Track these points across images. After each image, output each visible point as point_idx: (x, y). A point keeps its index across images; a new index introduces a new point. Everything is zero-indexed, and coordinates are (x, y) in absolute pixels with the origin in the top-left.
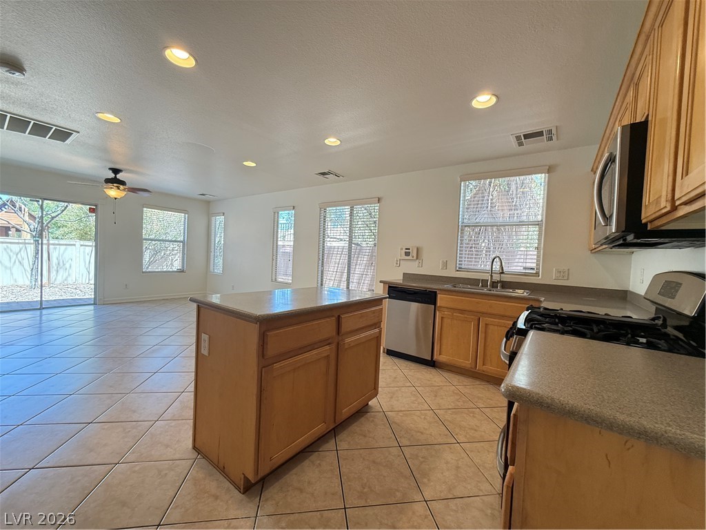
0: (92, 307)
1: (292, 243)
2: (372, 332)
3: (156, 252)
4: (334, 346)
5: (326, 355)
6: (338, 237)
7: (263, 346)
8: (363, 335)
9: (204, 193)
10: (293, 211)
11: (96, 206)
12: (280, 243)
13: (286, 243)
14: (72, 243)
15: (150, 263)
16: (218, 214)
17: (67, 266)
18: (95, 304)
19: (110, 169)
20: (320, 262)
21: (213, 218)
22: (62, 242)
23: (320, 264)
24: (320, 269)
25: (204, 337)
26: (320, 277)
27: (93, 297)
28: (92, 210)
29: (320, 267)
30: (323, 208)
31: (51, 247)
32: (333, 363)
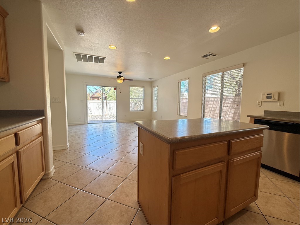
0: (116, 123)
1: (187, 97)
2: (254, 154)
3: (136, 104)
4: (225, 163)
5: (219, 170)
6: (212, 93)
7: (173, 161)
8: (247, 156)
9: (150, 78)
10: (188, 80)
11: (116, 87)
12: (181, 97)
13: (184, 97)
14: (112, 101)
15: (134, 108)
16: (155, 87)
17: (112, 109)
18: (116, 122)
19: (118, 72)
20: (203, 105)
21: (153, 89)
22: (110, 101)
23: (203, 106)
24: (203, 109)
25: (141, 144)
26: (202, 113)
27: (116, 119)
28: (115, 89)
29: (203, 108)
30: (204, 76)
31: (107, 103)
32: (224, 176)
